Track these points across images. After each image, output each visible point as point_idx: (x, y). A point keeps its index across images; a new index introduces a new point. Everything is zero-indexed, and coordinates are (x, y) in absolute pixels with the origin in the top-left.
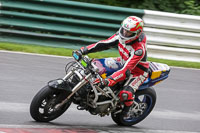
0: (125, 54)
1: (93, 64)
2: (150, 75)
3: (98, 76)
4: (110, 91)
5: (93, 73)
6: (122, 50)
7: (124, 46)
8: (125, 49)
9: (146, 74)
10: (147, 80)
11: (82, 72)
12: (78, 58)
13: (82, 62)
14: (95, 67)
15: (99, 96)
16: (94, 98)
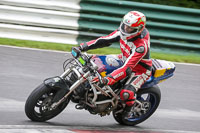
0: (127, 51)
1: (92, 61)
2: (153, 73)
3: (97, 74)
4: (110, 90)
5: (92, 71)
6: (123, 47)
7: (126, 42)
8: (126, 46)
9: (149, 72)
10: (150, 79)
11: (81, 70)
12: (76, 55)
13: (80, 59)
14: (94, 65)
15: (98, 95)
16: (92, 97)
